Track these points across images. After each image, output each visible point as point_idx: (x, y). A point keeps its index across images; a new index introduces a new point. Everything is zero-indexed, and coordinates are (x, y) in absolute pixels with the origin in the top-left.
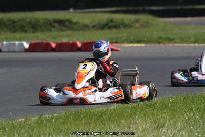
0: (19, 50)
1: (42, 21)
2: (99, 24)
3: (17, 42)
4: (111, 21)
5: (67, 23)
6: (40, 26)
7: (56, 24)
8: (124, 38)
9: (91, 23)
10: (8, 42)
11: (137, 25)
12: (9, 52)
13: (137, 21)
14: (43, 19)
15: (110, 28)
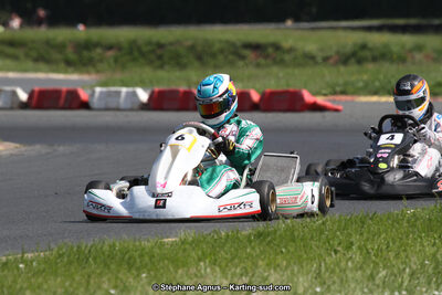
0: (129, 106)
1: (217, 46)
2: (338, 53)
3: (124, 90)
4: (364, 47)
5: (270, 50)
6: (214, 56)
7: (247, 52)
8: (361, 84)
9: (322, 50)
10: (104, 89)
11: (418, 56)
12: (107, 109)
13: (419, 48)
14: (220, 41)
15: (360, 61)
